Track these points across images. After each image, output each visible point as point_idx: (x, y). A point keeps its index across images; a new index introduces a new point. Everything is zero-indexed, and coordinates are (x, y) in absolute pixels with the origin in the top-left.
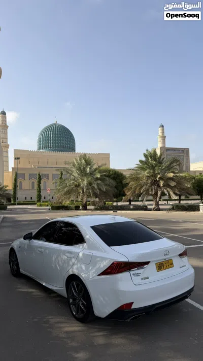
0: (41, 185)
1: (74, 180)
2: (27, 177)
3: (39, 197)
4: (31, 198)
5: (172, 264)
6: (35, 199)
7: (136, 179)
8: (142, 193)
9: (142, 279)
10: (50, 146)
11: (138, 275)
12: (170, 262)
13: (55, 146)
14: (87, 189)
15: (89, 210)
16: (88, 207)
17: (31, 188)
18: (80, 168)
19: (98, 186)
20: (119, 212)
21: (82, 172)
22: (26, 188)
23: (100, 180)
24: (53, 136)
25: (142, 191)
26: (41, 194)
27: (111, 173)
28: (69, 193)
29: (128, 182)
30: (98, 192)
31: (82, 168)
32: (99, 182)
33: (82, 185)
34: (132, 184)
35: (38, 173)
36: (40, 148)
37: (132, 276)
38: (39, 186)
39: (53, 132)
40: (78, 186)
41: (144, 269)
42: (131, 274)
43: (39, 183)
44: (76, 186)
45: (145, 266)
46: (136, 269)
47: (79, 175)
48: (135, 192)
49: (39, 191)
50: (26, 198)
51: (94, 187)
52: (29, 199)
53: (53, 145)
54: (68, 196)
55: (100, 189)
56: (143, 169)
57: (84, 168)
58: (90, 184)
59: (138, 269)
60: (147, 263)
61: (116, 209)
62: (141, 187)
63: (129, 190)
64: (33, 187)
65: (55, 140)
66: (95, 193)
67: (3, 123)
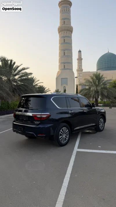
13: (107, 67)
36: (98, 70)
39: (106, 58)
65: (107, 63)
67: (79, 57)
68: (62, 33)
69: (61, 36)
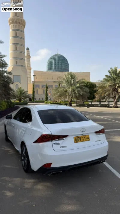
0: (48, 91)
1: (64, 88)
2: (41, 87)
3: (47, 98)
4: (43, 99)
5: (89, 138)
6: (45, 99)
7: (102, 87)
8: (106, 97)
9: (61, 147)
10: (54, 68)
11: (58, 144)
12: (87, 137)
13: (57, 68)
14: (72, 94)
15: (73, 106)
16: (72, 105)
17: (43, 93)
18: (68, 80)
19: (78, 92)
20: (90, 108)
21: (69, 83)
22: (40, 93)
23: (80, 88)
24: (55, 63)
25: (105, 95)
26: (48, 96)
27: (88, 84)
28: (60, 95)
29: (97, 89)
30: (78, 95)
31: (69, 80)
32: (79, 89)
33: (68, 91)
34: (100, 90)
36: (48, 70)
37: (53, 144)
38: (47, 92)
39: (56, 59)
40: (66, 92)
41: (63, 141)
42: (53, 143)
43: (47, 90)
44: (65, 92)
45: (64, 138)
46: (57, 140)
47: (67, 85)
48: (101, 96)
49: (47, 95)
51: (75, 92)
52: (41, 99)
53: (56, 68)
54: (60, 97)
55: (79, 94)
56: (107, 81)
57: (70, 81)
58: (74, 90)
59: (58, 140)
60: (66, 136)
61: (89, 106)
62: (106, 92)
63: (97, 94)
64: (44, 93)
65: (57, 64)
66: (76, 96)
67: (28, 55)
68: (13, 25)
69: (12, 28)
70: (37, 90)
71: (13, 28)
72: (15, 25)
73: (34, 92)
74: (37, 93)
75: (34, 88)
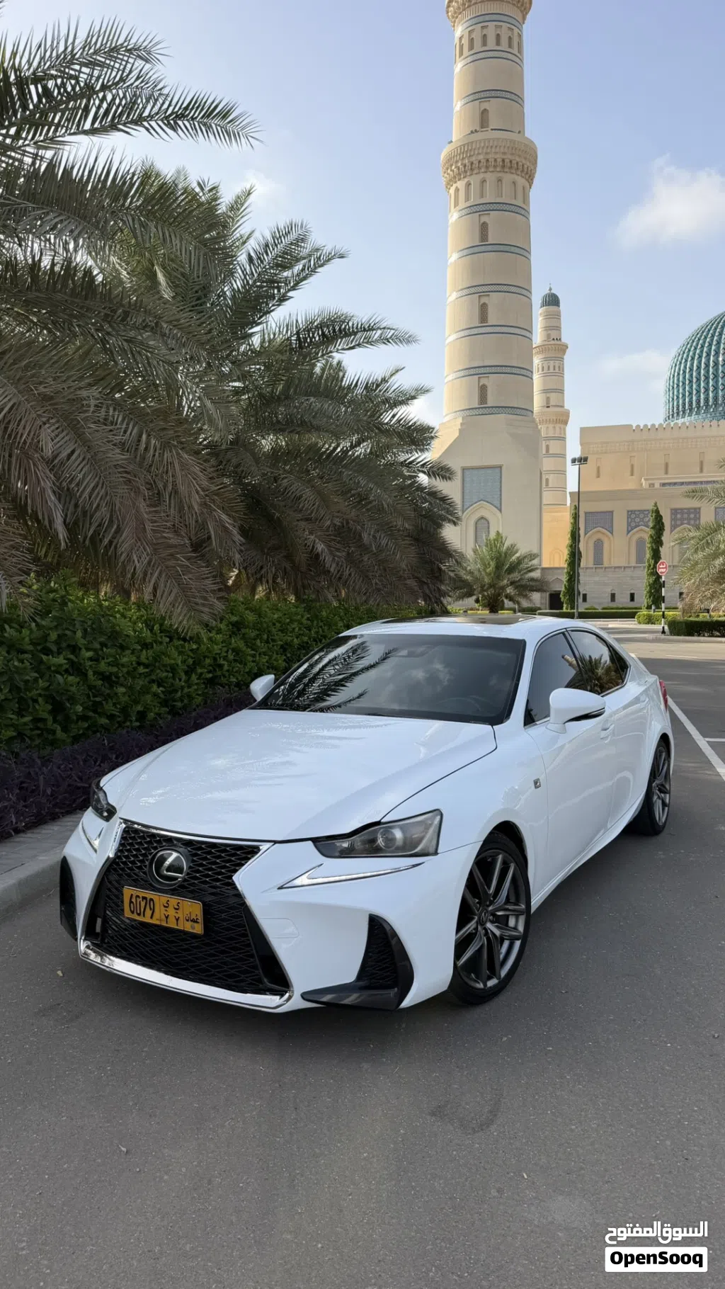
2: (620, 522)
3: (656, 591)
4: (632, 597)
10: (715, 399)
17: (632, 563)
22: (615, 563)
35: (650, 506)
38: (656, 554)
43: (657, 541)
50: (613, 597)
52: (623, 601)
64: (639, 558)
67: (548, 336)
68: (468, 185)
69: (462, 204)
70: (598, 546)
71: (467, 199)
72: (475, 180)
73: (575, 556)
74: (598, 560)
75: (575, 536)
